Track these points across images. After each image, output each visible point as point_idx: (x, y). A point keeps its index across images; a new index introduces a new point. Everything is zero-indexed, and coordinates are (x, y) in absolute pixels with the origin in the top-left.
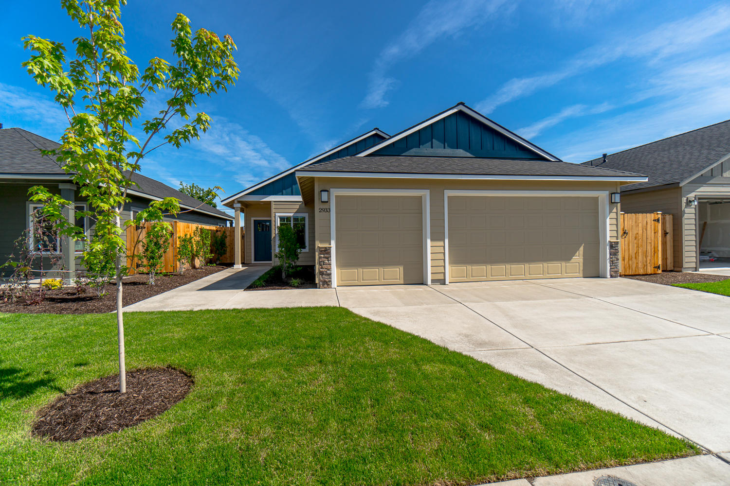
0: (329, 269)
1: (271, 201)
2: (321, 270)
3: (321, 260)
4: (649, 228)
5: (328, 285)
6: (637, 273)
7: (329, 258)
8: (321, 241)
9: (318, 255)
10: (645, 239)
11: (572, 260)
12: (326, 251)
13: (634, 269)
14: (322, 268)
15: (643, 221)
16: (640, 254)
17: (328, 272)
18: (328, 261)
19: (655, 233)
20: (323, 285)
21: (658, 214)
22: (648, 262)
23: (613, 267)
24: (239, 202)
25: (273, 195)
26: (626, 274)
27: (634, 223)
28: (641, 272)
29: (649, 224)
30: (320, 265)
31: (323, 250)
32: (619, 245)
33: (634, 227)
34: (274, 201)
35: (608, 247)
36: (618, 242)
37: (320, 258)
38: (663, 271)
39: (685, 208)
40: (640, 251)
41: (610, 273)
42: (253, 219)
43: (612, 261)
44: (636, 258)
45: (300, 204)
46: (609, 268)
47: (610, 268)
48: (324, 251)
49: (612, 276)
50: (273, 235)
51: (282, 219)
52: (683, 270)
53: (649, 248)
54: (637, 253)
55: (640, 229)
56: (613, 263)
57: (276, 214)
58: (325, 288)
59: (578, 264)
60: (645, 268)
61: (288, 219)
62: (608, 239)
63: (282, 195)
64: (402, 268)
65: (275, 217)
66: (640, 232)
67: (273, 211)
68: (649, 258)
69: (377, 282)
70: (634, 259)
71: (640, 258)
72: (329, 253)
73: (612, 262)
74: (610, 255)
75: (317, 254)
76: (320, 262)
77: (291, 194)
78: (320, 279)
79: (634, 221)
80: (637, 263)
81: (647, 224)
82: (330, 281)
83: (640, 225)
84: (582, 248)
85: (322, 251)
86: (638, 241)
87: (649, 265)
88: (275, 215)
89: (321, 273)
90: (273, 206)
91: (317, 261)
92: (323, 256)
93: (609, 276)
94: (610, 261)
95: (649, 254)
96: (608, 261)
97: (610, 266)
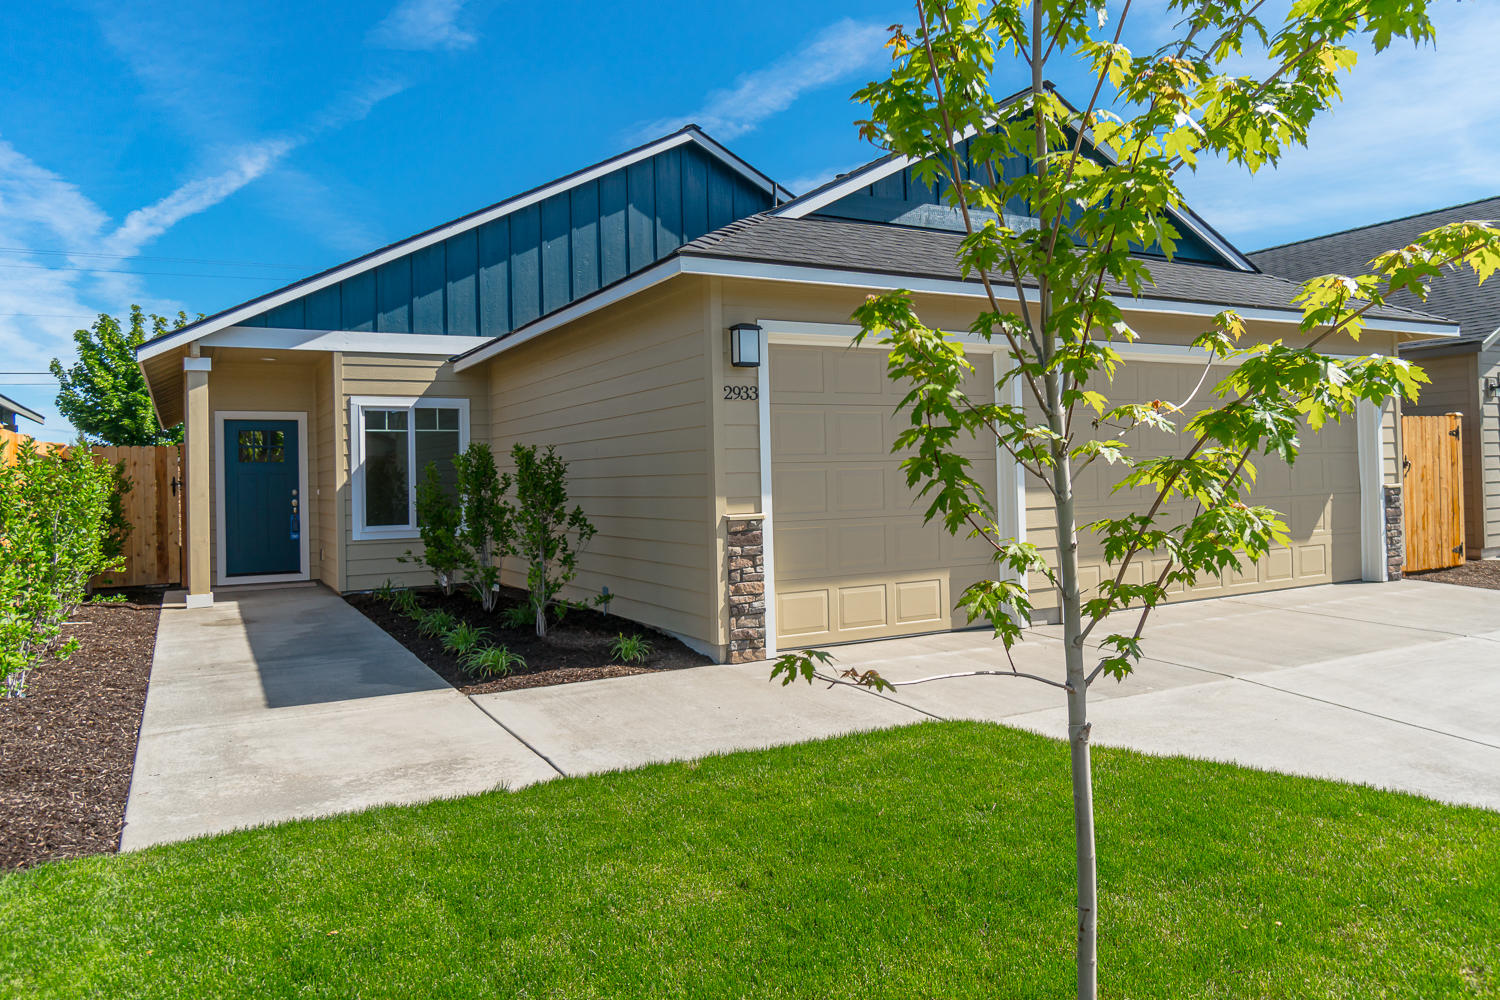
0: (757, 596)
1: (331, 354)
2: (734, 598)
3: (733, 566)
4: (1443, 456)
5: (755, 649)
6: (1426, 567)
7: (754, 558)
8: (733, 500)
9: (725, 549)
10: (1437, 480)
11: (1312, 538)
12: (746, 534)
13: (1421, 557)
14: (737, 592)
15: (1433, 434)
16: (1430, 517)
17: (755, 604)
18: (754, 566)
19: (1453, 464)
20: (741, 650)
21: (1456, 417)
22: (1444, 537)
23: (1392, 553)
24: (205, 352)
25: (341, 330)
26: (1410, 570)
27: (1419, 440)
28: (1434, 565)
29: (1442, 441)
30: (730, 581)
31: (740, 528)
32: (1401, 496)
33: (1419, 450)
34: (346, 354)
35: (1382, 502)
36: (1399, 489)
37: (730, 557)
38: (1468, 558)
39: (1485, 404)
40: (1430, 508)
41: (1388, 569)
42: (221, 416)
43: (1391, 538)
44: (1424, 528)
45: (440, 363)
46: (1385, 555)
47: (1388, 557)
48: (743, 533)
49: (1391, 578)
50: (341, 479)
51: (374, 417)
52: (1483, 555)
53: (1444, 502)
54: (1425, 516)
55: (1429, 454)
56: (1392, 544)
57: (354, 400)
58: (748, 660)
59: (1322, 547)
60: (1440, 552)
61: (399, 417)
62: (1383, 481)
63: (375, 329)
64: (945, 578)
65: (348, 411)
66: (1429, 464)
67: (341, 387)
68: (1445, 527)
69: (881, 629)
70: (1420, 531)
71: (1431, 527)
72: (757, 540)
73: (1390, 540)
74: (1387, 521)
75: (720, 542)
76: (730, 572)
77: (407, 328)
78: (730, 631)
79: (1419, 434)
80: (1426, 541)
81: (1439, 443)
82: (762, 636)
83: (1429, 444)
84: (1328, 507)
85: (735, 533)
86: (1427, 484)
87: (1445, 545)
88: (349, 403)
89: (735, 610)
90: (341, 372)
91: (720, 569)
92: (738, 550)
93: (1385, 578)
94: (1387, 537)
95: (1445, 520)
96: (1383, 537)
97: (1388, 550)
